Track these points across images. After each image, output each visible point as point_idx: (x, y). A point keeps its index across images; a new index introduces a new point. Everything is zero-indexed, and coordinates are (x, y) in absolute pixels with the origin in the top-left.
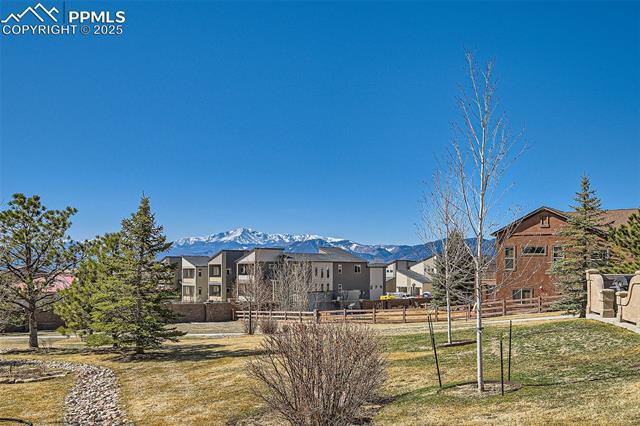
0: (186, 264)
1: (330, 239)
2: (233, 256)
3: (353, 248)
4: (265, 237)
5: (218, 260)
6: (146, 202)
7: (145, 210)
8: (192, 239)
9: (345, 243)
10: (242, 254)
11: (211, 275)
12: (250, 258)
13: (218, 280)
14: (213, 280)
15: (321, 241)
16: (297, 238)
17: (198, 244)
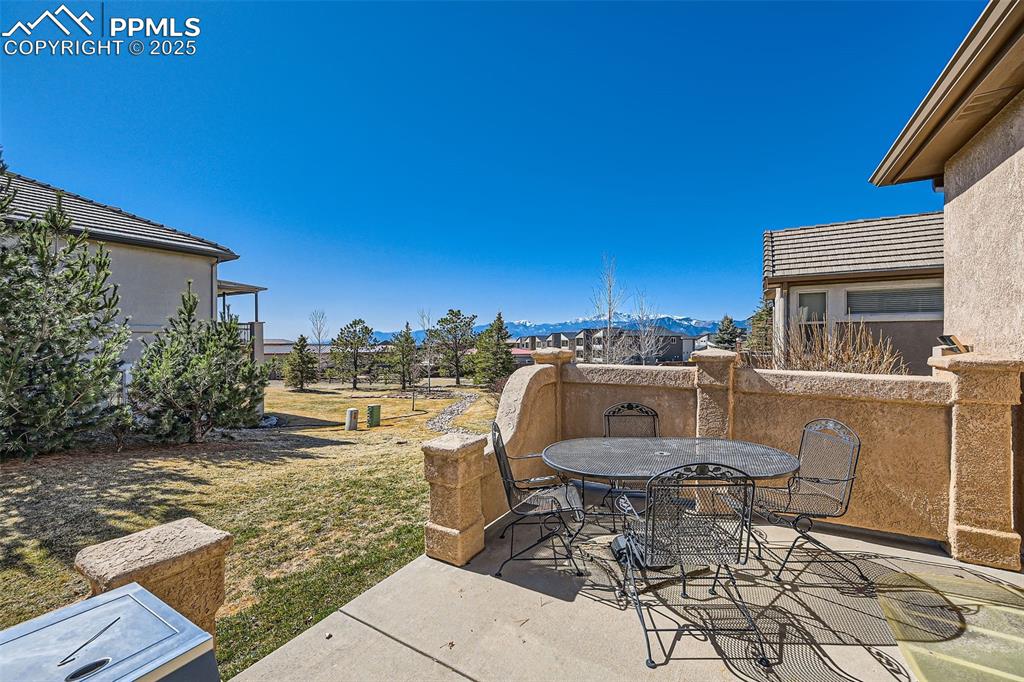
0: (563, 338)
1: (676, 317)
2: (589, 333)
3: (693, 323)
4: (629, 316)
5: (581, 336)
6: (500, 314)
7: (499, 318)
8: (581, 320)
9: (687, 319)
10: (596, 331)
11: (578, 345)
12: (600, 334)
13: (582, 348)
14: (578, 348)
15: (669, 319)
16: (651, 317)
17: (585, 322)
